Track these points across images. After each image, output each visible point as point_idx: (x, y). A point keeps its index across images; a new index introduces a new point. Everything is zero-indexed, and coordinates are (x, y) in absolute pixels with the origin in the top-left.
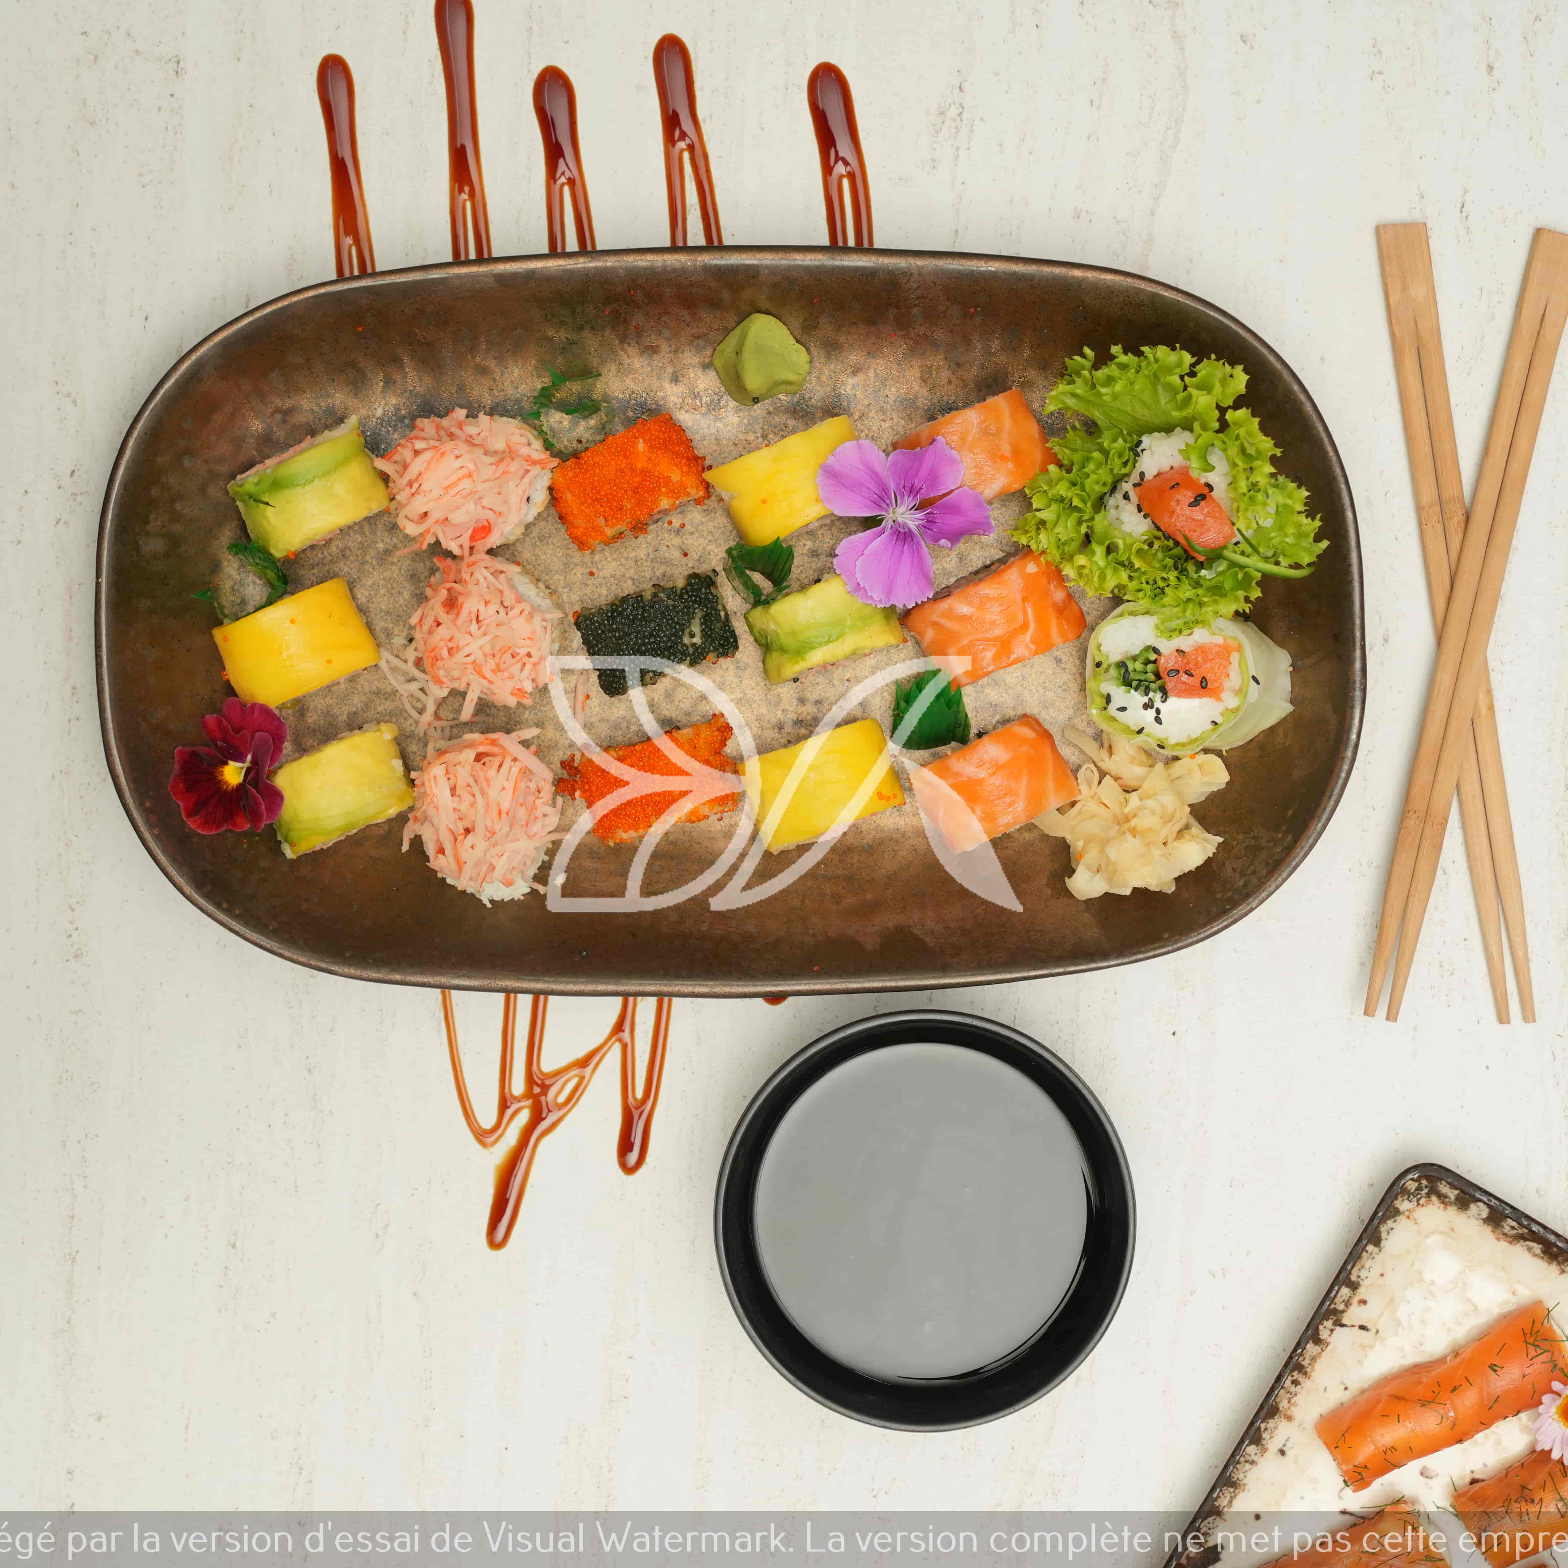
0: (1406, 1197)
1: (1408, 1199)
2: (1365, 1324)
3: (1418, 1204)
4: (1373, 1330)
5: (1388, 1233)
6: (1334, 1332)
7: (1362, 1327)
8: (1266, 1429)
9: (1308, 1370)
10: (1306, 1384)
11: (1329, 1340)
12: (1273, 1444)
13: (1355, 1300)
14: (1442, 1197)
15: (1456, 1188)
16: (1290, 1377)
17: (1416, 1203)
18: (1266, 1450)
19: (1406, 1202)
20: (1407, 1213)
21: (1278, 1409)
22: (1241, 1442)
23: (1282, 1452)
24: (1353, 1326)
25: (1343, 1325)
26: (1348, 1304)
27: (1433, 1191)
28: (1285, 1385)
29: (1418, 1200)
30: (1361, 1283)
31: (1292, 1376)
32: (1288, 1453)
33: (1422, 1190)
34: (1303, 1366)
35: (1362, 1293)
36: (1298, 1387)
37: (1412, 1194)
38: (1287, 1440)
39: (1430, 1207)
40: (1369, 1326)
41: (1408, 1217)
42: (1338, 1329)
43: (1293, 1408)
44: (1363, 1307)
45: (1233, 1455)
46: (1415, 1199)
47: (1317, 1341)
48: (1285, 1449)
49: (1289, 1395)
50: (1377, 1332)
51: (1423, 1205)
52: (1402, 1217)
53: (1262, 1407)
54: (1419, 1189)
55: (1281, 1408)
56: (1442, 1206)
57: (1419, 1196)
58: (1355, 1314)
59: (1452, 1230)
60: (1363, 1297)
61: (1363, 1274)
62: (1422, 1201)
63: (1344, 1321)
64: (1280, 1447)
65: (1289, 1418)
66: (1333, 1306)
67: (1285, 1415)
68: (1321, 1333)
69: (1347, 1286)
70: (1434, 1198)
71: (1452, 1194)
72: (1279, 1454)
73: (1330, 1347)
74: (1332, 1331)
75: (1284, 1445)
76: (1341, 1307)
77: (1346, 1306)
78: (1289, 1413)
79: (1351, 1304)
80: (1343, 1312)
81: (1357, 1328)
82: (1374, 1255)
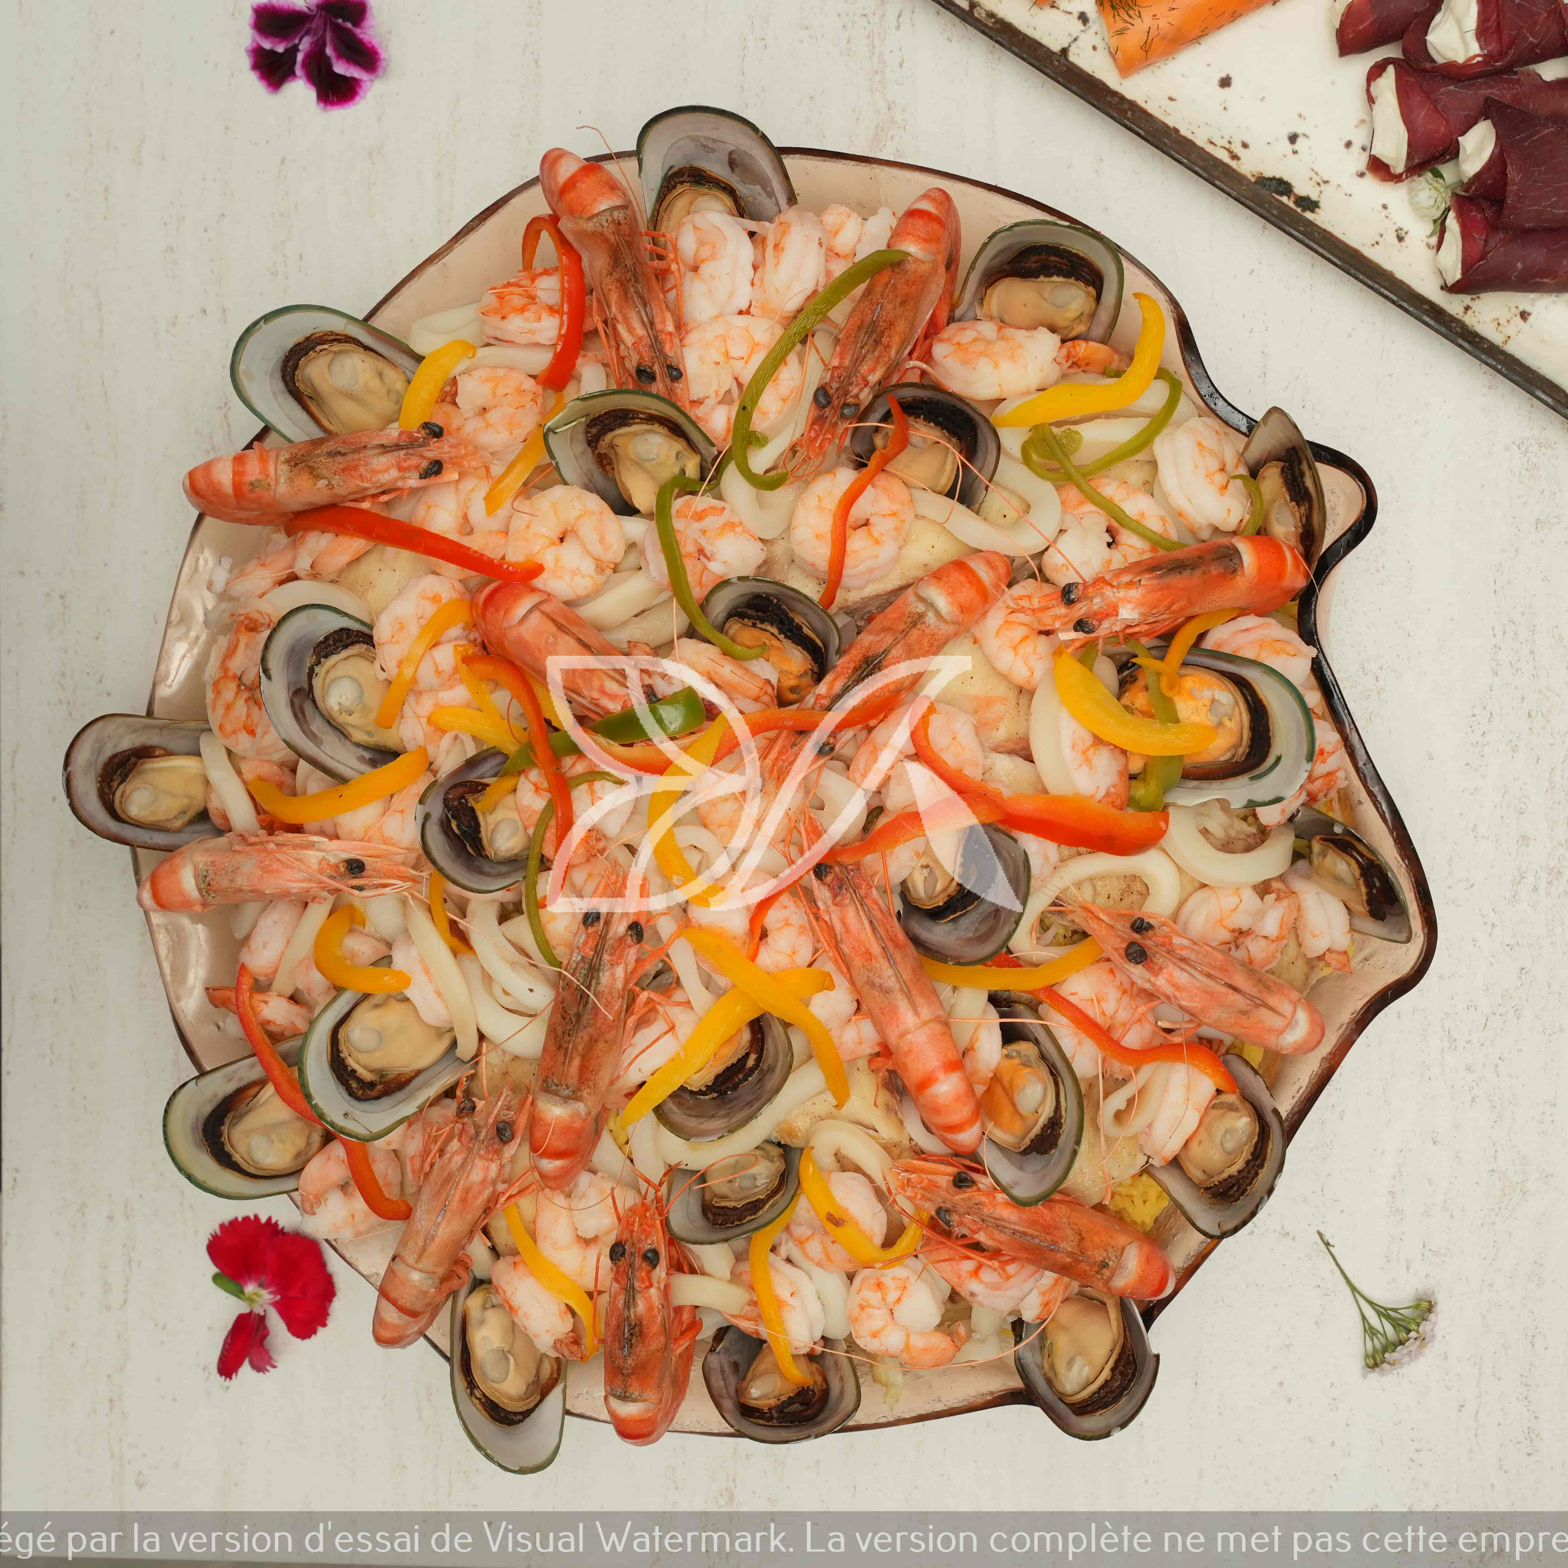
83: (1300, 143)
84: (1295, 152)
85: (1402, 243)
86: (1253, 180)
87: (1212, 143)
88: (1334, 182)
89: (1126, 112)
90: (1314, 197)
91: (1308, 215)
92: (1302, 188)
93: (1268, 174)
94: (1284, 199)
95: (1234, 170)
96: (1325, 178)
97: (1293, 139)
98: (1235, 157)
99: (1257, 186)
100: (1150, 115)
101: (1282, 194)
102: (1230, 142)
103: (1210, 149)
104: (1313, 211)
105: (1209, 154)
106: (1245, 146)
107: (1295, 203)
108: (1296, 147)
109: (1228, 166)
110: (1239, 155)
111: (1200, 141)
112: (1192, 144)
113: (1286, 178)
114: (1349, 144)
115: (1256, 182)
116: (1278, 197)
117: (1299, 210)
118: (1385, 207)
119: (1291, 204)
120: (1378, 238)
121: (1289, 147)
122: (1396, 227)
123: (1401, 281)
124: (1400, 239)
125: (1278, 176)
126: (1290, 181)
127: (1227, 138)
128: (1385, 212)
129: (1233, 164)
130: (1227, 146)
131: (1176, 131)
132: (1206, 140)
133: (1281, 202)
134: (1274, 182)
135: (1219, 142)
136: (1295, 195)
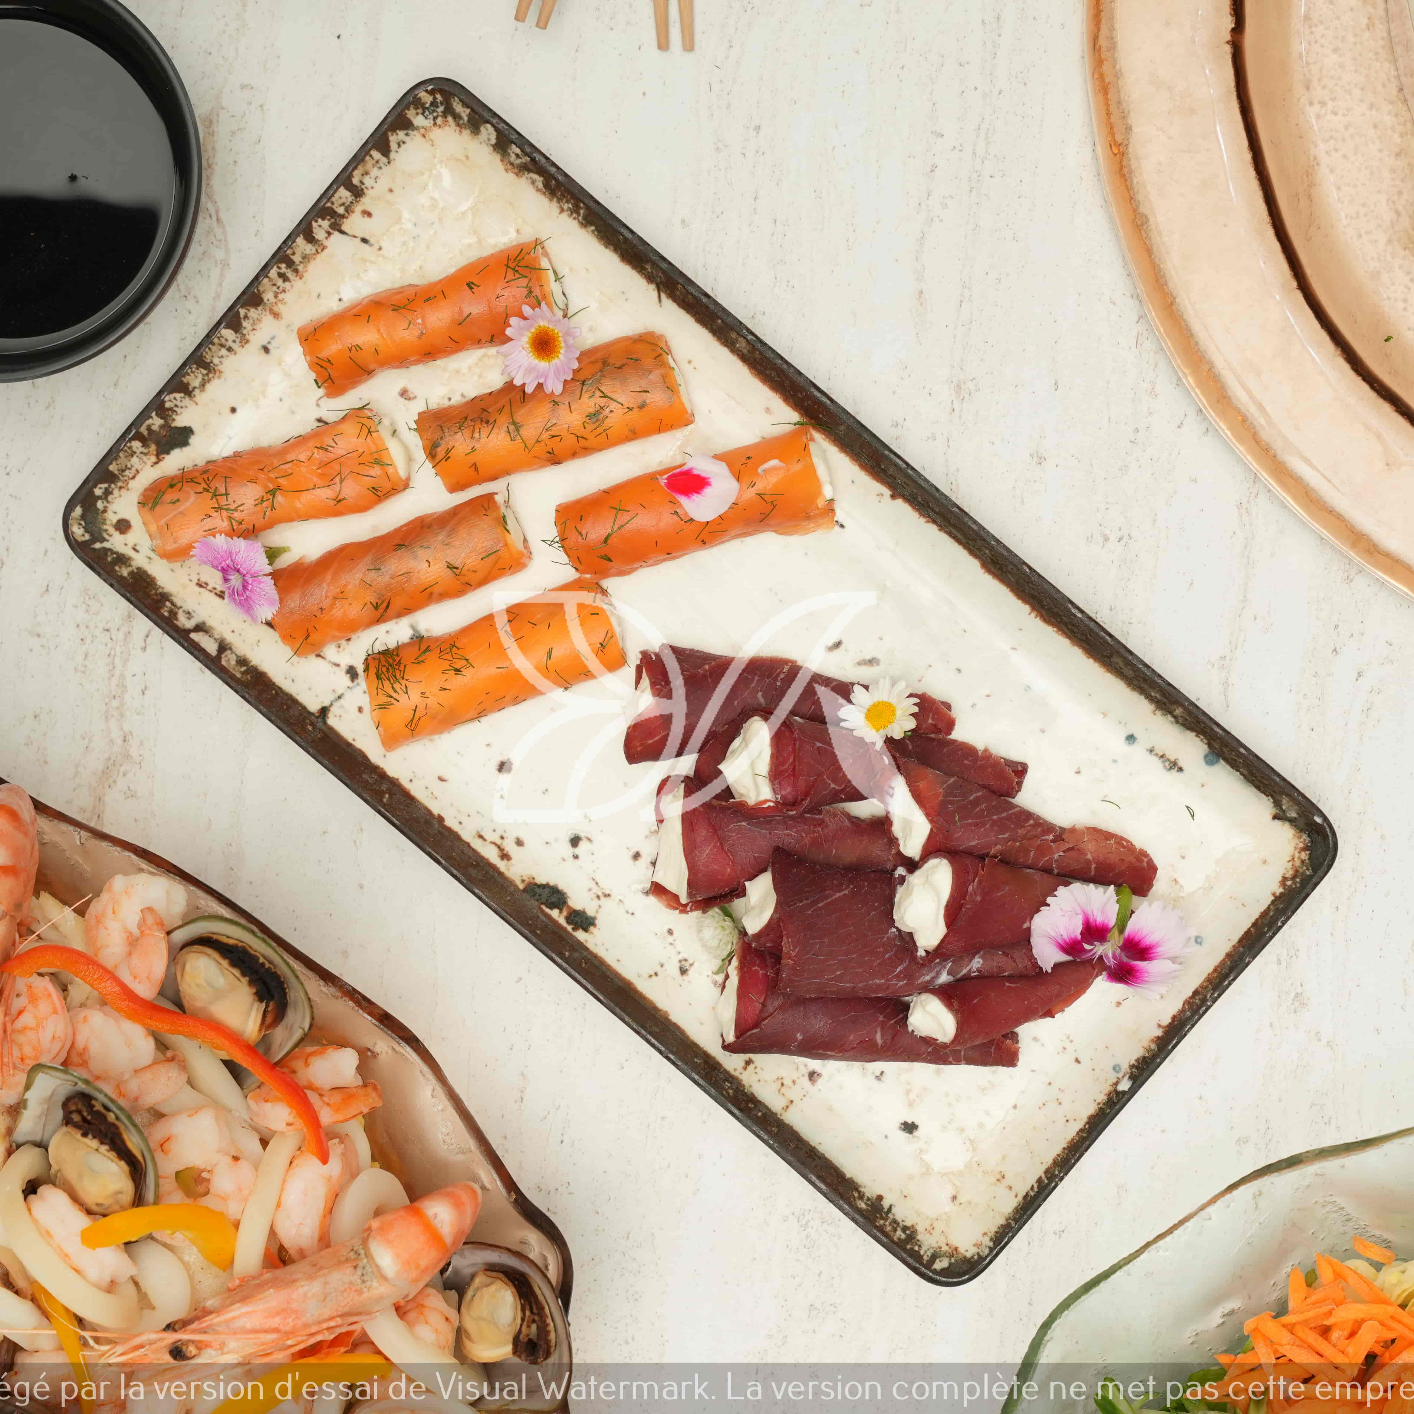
0: (420, 111)
1: (423, 114)
2: (367, 237)
3: (435, 124)
4: (377, 247)
5: (399, 146)
6: (332, 236)
7: (364, 241)
8: (246, 317)
9: (300, 268)
10: (297, 283)
11: (325, 243)
12: (257, 338)
13: (358, 209)
14: (456, 117)
15: (468, 107)
16: (275, 268)
17: (432, 122)
18: (248, 341)
19: (420, 117)
20: (422, 131)
21: (262, 300)
22: (219, 324)
23: (266, 350)
24: (355, 237)
25: (343, 232)
26: (349, 209)
27: (449, 111)
28: (270, 275)
29: (435, 118)
30: (365, 191)
31: (279, 268)
32: (273, 351)
33: (437, 107)
34: (293, 262)
35: (366, 203)
36: (287, 284)
37: (428, 109)
38: (273, 338)
39: (447, 128)
40: (372, 241)
41: (424, 136)
42: (336, 234)
43: (280, 305)
44: (366, 219)
45: (208, 336)
46: (431, 117)
47: (310, 238)
48: (269, 346)
49: (275, 288)
50: (380, 249)
51: (440, 126)
52: (415, 132)
53: (243, 293)
54: (434, 104)
55: (265, 300)
56: (458, 129)
57: (435, 114)
58: (354, 223)
59: (467, 157)
60: (369, 209)
61: (368, 181)
62: (439, 121)
63: (344, 228)
64: (265, 343)
65: (276, 315)
66: (329, 205)
67: (271, 310)
68: (314, 231)
69: (346, 189)
70: (450, 119)
71: (464, 113)
72: (263, 351)
73: (326, 251)
74: (329, 234)
75: (269, 343)
76: (341, 210)
77: (347, 210)
78: (275, 309)
79: (353, 212)
80: (343, 216)
81: (359, 240)
82: (381, 164)
83: (583, 845)
84: (576, 857)
85: (685, 977)
86: (521, 886)
87: (481, 837)
88: (616, 896)
89: (383, 793)
90: (590, 912)
91: (580, 935)
92: (577, 901)
93: (541, 880)
94: (555, 913)
95: (501, 874)
96: (607, 892)
97: (575, 841)
98: (505, 856)
99: (526, 896)
100: (412, 799)
101: (552, 906)
102: (502, 838)
103: (477, 845)
104: (586, 930)
105: (474, 851)
106: (519, 843)
107: (568, 920)
108: (577, 851)
109: (494, 867)
110: (511, 853)
111: (467, 835)
112: (457, 837)
113: (561, 886)
114: (637, 856)
115: (525, 890)
116: (547, 910)
117: (569, 928)
118: (670, 932)
119: (562, 921)
120: (658, 969)
121: (568, 850)
122: (680, 957)
123: (675, 1025)
124: (683, 971)
125: (552, 884)
126: (565, 890)
127: (499, 832)
128: (670, 939)
129: (501, 865)
130: (499, 841)
131: (441, 819)
132: (474, 833)
133: (549, 917)
134: (546, 890)
135: (490, 836)
136: (569, 907)
